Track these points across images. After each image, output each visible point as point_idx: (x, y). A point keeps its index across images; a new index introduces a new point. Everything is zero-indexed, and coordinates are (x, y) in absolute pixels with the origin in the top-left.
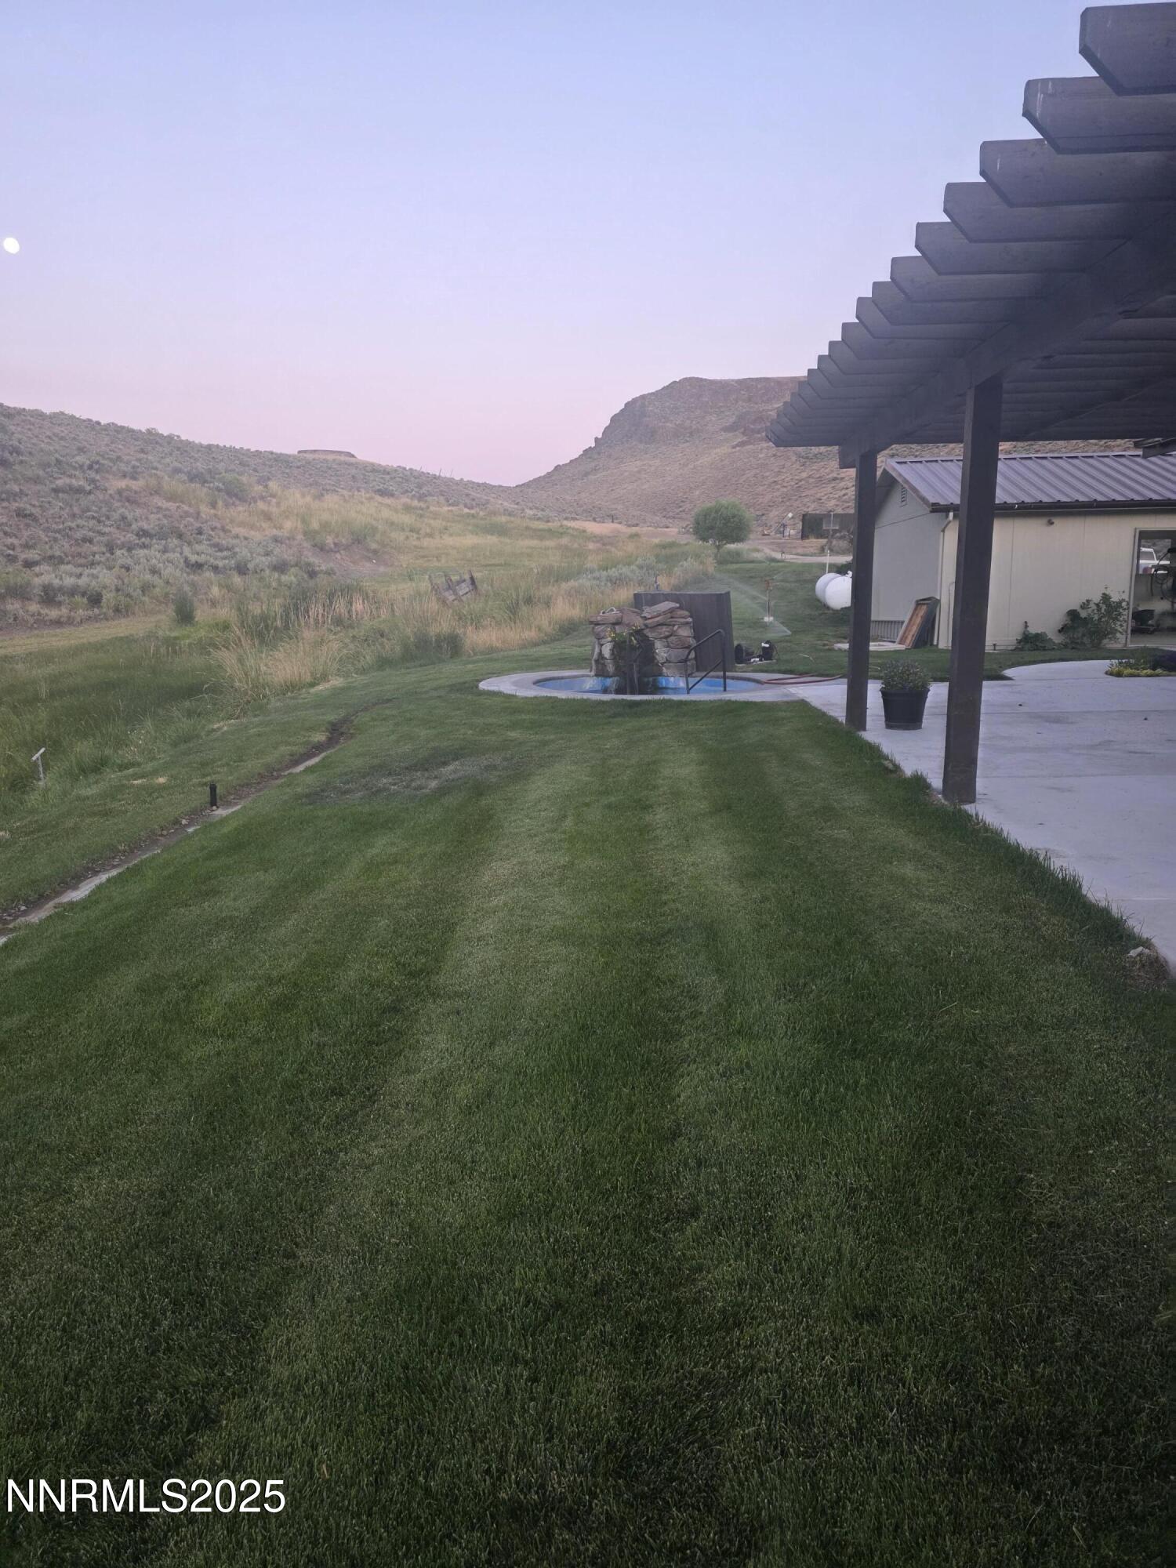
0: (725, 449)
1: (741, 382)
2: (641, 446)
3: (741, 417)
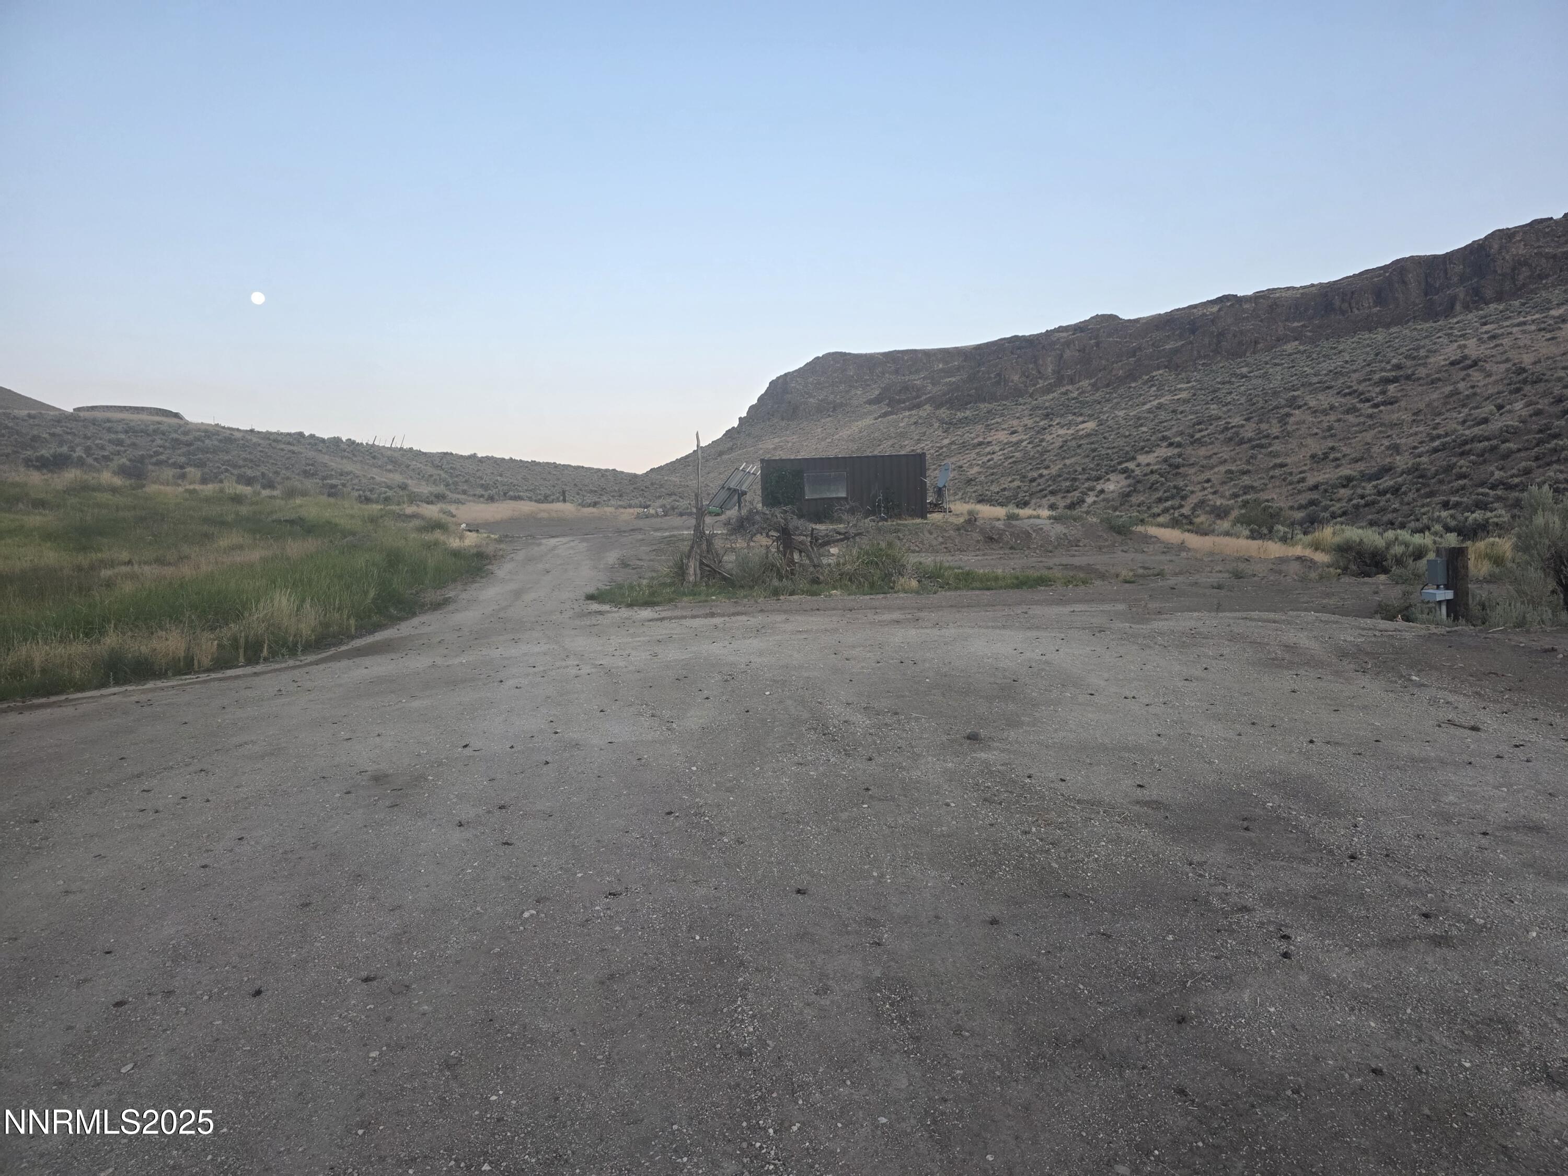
0: (868, 421)
1: (887, 355)
2: (783, 424)
3: (887, 388)
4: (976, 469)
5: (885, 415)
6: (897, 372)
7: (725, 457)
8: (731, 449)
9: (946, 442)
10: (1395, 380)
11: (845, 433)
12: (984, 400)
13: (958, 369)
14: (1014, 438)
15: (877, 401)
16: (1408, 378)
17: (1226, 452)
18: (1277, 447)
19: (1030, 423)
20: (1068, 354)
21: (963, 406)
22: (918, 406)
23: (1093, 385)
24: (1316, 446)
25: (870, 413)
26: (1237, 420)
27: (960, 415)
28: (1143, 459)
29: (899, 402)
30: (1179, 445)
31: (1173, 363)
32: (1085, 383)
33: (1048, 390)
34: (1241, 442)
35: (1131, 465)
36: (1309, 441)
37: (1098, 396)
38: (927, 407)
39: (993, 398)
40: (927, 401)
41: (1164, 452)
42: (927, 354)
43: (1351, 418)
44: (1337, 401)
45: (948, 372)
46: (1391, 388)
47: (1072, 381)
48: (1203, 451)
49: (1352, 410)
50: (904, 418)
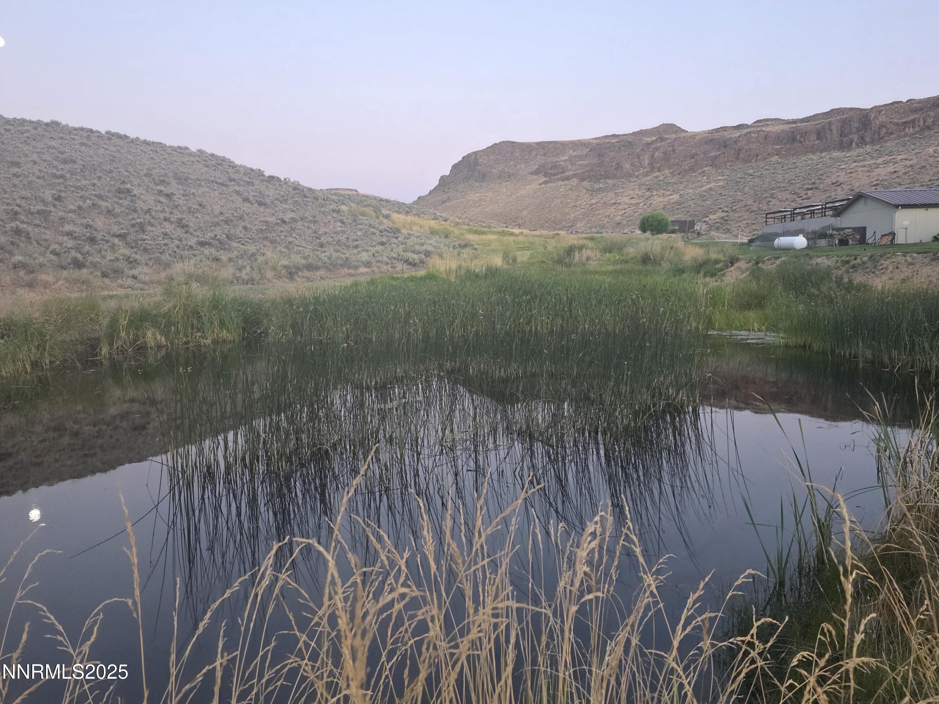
0: (534, 186)
1: (538, 144)
3: (542, 166)
6: (545, 154)
12: (609, 178)
15: (537, 173)
20: (657, 154)
21: (598, 180)
22: (568, 179)
23: (672, 173)
25: (534, 180)
29: (553, 175)
32: (667, 172)
33: (647, 174)
37: (674, 180)
38: (574, 180)
39: (614, 177)
47: (659, 170)
50: (562, 187)
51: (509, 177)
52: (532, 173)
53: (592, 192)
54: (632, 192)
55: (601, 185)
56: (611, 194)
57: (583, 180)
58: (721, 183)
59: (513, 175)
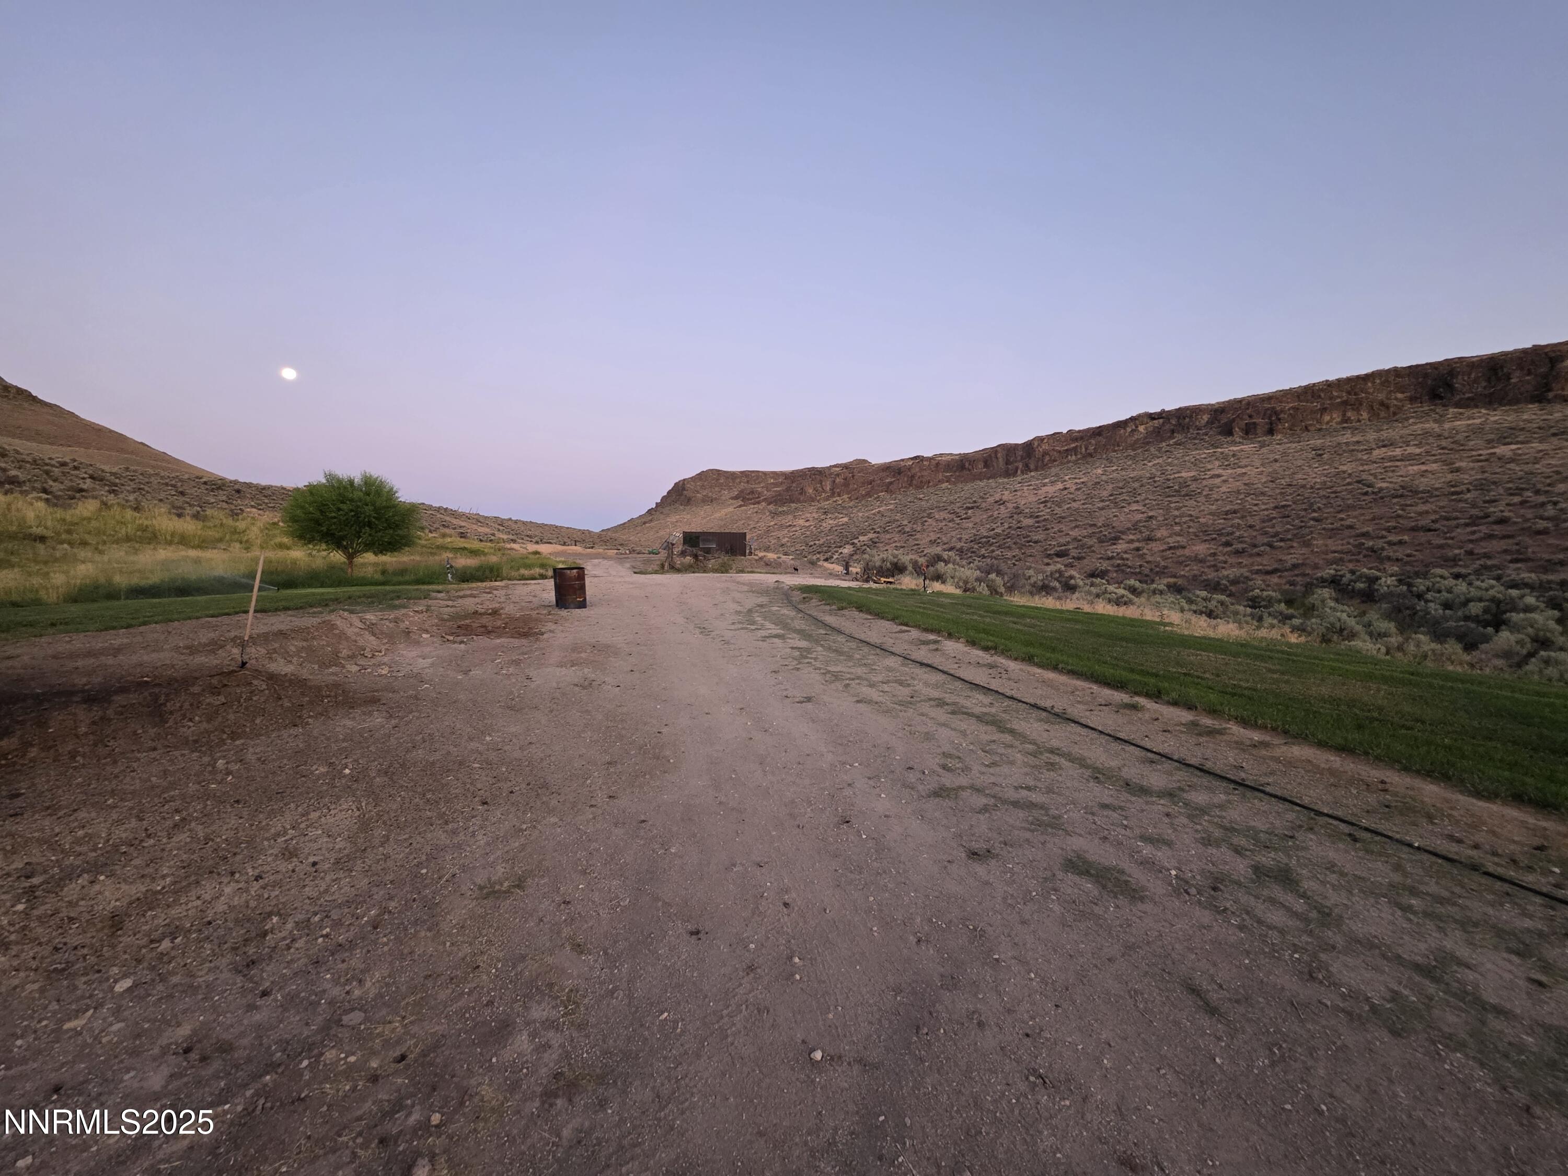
0: (731, 509)
1: (742, 472)
2: (682, 507)
3: (742, 491)
4: (787, 539)
5: (740, 506)
6: (748, 482)
7: (647, 525)
8: (651, 521)
9: (772, 523)
10: (972, 508)
11: (717, 515)
12: (793, 502)
13: (782, 483)
14: (807, 524)
15: (736, 498)
16: (977, 507)
17: (897, 537)
18: (918, 536)
19: (816, 516)
20: (838, 480)
21: (783, 504)
22: (759, 503)
23: (849, 498)
24: (933, 536)
25: (732, 504)
26: (905, 522)
27: (780, 509)
28: (861, 538)
29: (748, 499)
30: (878, 532)
31: (888, 489)
32: (845, 496)
33: (827, 499)
34: (904, 533)
35: (856, 541)
36: (932, 534)
37: (851, 504)
38: (763, 504)
39: (799, 501)
40: (765, 500)
41: (871, 535)
42: (765, 474)
43: (951, 524)
44: (947, 516)
45: (776, 485)
46: (970, 511)
47: (839, 495)
48: (888, 536)
49: (952, 521)
50: (751, 509)
51: (712, 501)
52: (732, 498)
53: (774, 514)
54: (809, 515)
55: (785, 508)
56: (790, 517)
57: (769, 504)
58: (891, 507)
59: (716, 499)
